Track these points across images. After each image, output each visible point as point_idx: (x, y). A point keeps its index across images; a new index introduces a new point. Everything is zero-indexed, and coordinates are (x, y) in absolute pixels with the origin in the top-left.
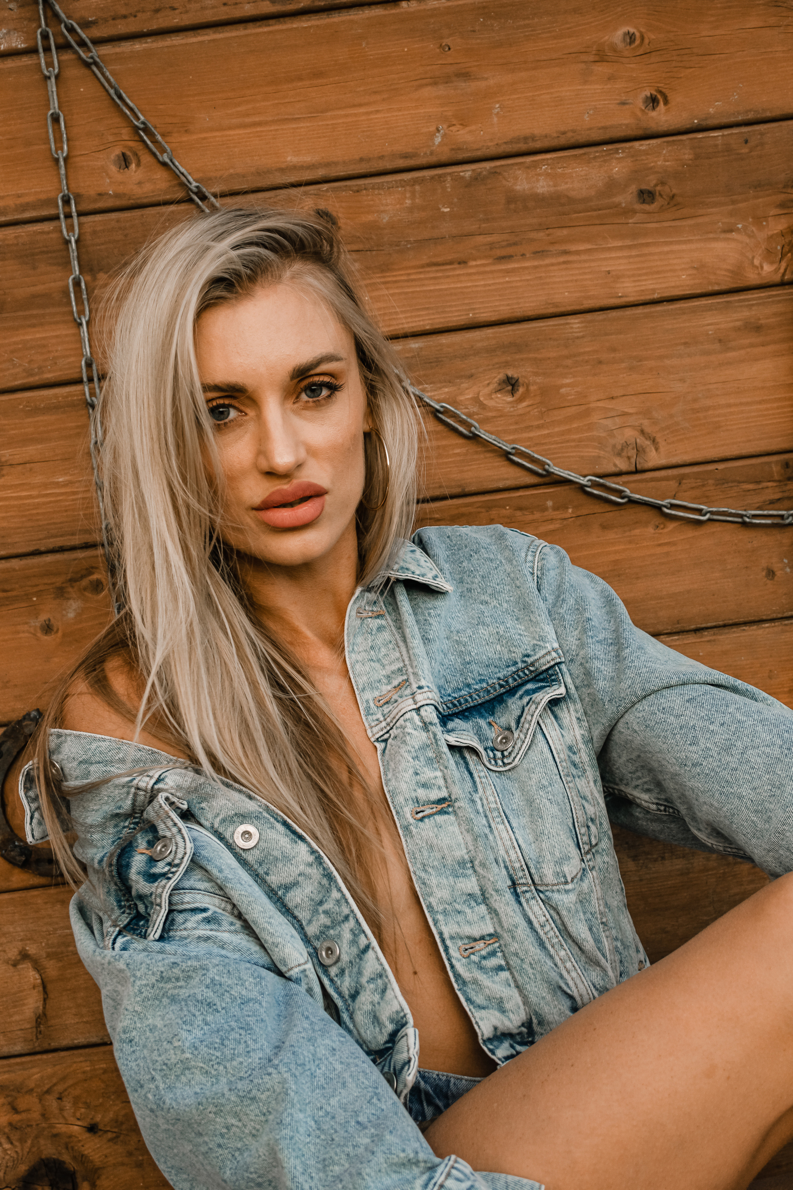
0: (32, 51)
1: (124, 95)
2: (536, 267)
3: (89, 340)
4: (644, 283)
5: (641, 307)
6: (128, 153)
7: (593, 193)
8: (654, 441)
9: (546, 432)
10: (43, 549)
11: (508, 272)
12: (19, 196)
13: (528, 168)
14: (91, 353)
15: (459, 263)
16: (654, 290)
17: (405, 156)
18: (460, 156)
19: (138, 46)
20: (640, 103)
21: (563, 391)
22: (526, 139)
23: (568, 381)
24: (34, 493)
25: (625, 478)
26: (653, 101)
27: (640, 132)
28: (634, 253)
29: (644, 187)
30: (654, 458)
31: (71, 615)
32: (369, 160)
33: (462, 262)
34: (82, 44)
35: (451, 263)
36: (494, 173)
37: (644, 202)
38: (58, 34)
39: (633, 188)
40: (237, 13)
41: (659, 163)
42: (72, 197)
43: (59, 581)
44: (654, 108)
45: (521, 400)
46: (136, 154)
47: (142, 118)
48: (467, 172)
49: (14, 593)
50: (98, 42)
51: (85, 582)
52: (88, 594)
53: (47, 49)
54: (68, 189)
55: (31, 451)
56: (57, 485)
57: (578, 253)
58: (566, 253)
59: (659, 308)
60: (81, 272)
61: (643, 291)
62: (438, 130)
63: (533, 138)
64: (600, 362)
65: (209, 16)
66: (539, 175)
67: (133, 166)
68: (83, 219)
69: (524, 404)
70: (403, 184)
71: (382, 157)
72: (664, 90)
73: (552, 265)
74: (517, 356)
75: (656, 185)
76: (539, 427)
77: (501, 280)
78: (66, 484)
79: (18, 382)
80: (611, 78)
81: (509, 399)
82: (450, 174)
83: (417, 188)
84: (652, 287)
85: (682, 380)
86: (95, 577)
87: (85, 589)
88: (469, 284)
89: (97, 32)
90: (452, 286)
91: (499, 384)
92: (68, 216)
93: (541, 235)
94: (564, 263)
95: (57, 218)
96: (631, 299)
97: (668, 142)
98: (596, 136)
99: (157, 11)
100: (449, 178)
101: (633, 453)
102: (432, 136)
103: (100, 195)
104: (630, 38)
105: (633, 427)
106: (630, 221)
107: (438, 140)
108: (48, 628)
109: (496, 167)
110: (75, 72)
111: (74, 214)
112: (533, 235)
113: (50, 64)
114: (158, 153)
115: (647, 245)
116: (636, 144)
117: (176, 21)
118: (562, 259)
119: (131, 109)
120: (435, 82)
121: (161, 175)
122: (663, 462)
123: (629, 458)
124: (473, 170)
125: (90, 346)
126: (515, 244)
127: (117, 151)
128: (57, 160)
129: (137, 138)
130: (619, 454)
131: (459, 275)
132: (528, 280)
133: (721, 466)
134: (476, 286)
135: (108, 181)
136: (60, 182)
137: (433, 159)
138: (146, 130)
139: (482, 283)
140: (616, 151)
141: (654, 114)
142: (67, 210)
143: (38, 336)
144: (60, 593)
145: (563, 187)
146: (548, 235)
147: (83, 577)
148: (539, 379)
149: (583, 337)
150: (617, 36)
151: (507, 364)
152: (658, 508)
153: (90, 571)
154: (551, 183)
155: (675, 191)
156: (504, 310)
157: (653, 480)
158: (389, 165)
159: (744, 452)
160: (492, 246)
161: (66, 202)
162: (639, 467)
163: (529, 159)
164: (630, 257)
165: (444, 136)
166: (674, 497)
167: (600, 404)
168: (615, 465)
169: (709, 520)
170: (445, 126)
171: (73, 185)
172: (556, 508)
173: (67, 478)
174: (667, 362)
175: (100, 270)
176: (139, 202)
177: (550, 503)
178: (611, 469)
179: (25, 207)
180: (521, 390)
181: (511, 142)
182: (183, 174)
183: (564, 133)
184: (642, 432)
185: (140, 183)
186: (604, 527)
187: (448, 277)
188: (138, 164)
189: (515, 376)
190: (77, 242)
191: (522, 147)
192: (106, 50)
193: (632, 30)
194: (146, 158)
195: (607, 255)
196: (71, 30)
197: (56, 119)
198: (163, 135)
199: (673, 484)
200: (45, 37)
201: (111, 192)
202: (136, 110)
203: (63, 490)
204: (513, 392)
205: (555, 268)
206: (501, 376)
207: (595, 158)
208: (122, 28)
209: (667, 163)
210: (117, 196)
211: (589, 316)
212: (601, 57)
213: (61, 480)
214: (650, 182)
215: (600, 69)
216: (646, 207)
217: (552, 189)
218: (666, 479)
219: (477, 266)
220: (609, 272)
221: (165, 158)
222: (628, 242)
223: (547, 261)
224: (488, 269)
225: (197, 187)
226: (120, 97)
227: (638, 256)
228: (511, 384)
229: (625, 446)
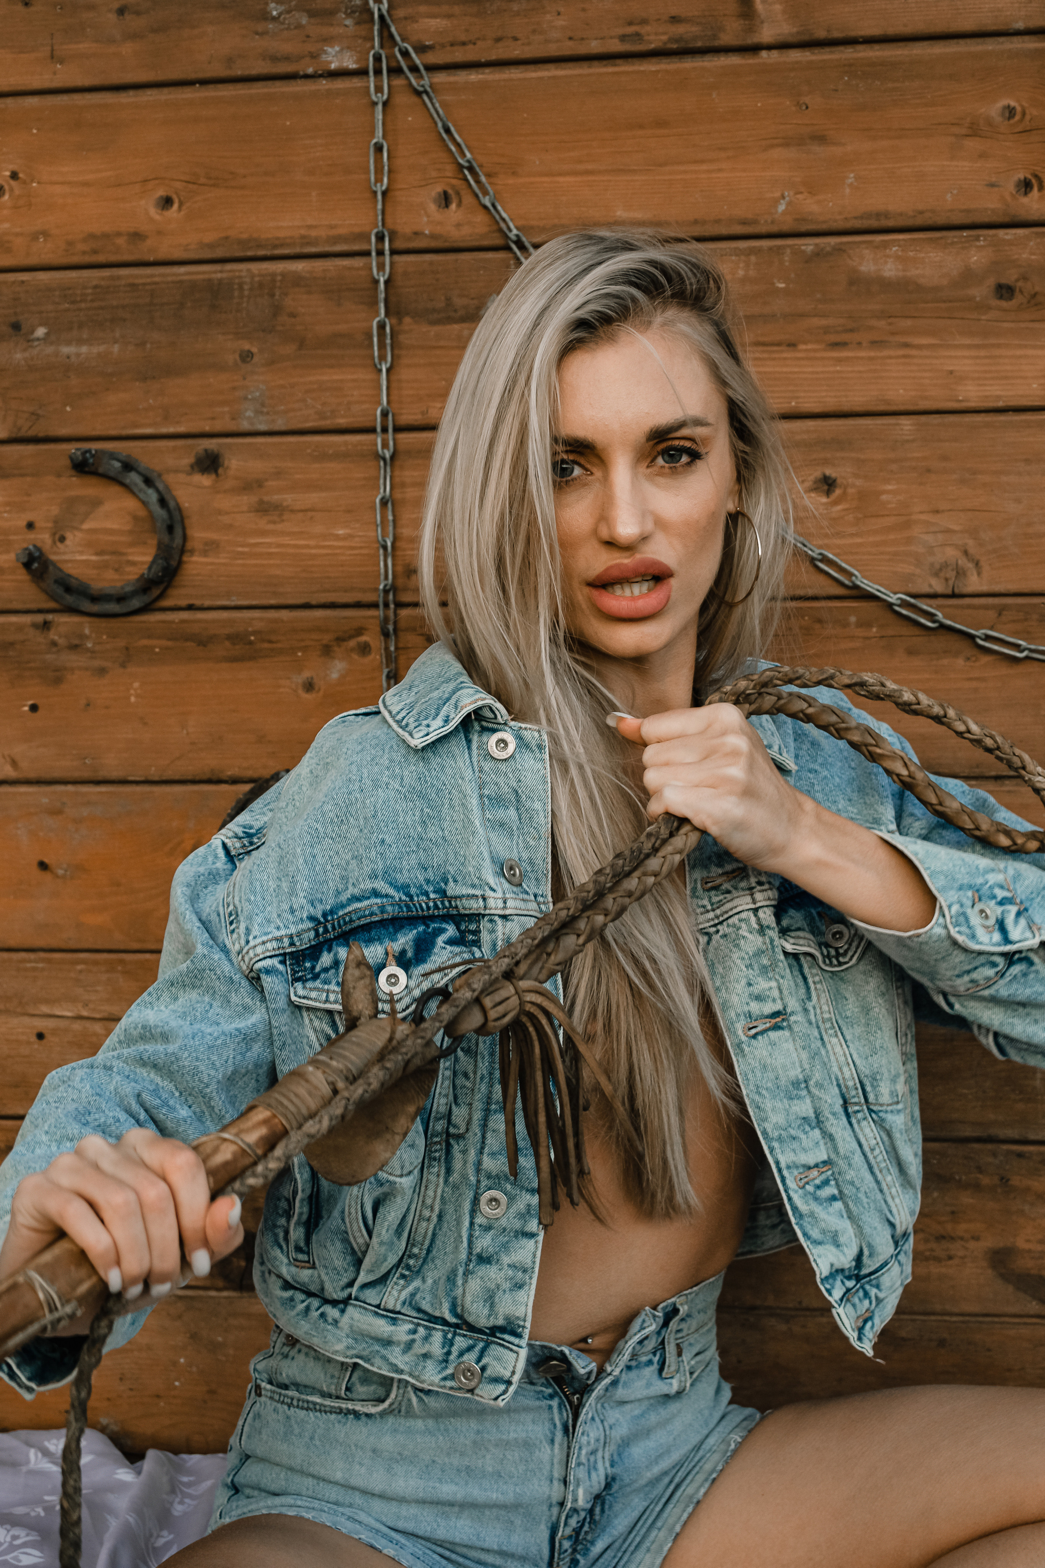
0: (362, 72)
1: (452, 129)
2: (871, 359)
3: (388, 388)
4: (988, 388)
5: (983, 415)
6: (450, 191)
7: (945, 282)
8: (977, 564)
9: (859, 540)
10: (314, 602)
11: (839, 360)
12: (332, 227)
13: (877, 247)
14: (388, 402)
15: (789, 345)
16: (999, 397)
17: (744, 222)
18: (804, 228)
19: (474, 77)
20: (1011, 187)
21: (884, 497)
22: (878, 215)
23: (890, 487)
24: (312, 543)
25: (940, 601)
26: (1026, 186)
27: (1007, 219)
28: (983, 353)
29: (1003, 281)
30: (974, 583)
31: (335, 676)
32: (704, 223)
33: (792, 345)
34: (414, 69)
35: (779, 344)
36: (839, 250)
37: (1001, 297)
38: (391, 57)
39: (991, 282)
40: (582, 49)
41: (1024, 256)
42: (386, 233)
43: (327, 638)
44: (1026, 194)
45: (836, 503)
46: (458, 194)
47: (468, 155)
48: (808, 245)
49: (279, 645)
50: (431, 68)
51: (352, 643)
52: (355, 656)
53: (378, 72)
54: (383, 225)
55: (314, 498)
56: (338, 537)
57: (919, 347)
58: (906, 345)
59: (1002, 418)
60: (387, 314)
61: (987, 397)
62: (783, 197)
63: (887, 215)
64: (929, 471)
65: (552, 50)
66: (888, 256)
67: (453, 206)
68: (397, 258)
69: (839, 507)
70: (738, 252)
71: (718, 221)
72: (1040, 175)
73: (890, 357)
74: (838, 454)
75: (1017, 280)
76: (852, 535)
77: (832, 369)
78: (345, 538)
79: (309, 425)
80: (983, 156)
81: (824, 500)
82: (789, 246)
83: (753, 258)
84: (998, 393)
85: (1018, 501)
86: (363, 638)
87: (352, 650)
88: (796, 370)
89: (432, 58)
90: (777, 369)
91: (815, 482)
92: (380, 253)
93: (882, 324)
94: (904, 356)
95: (367, 254)
96: (972, 404)
97: (1037, 233)
98: (957, 219)
99: (498, 40)
100: (788, 251)
101: (951, 574)
102: (776, 202)
103: (416, 233)
104: (1011, 112)
105: (956, 546)
106: (983, 317)
107: (782, 208)
108: (309, 686)
109: (841, 243)
110: (404, 99)
111: (387, 252)
112: (874, 322)
113: (379, 89)
114: (480, 195)
115: (999, 346)
116: (1001, 233)
117: (517, 51)
118: (901, 352)
119: (458, 145)
120: (787, 143)
121: (480, 218)
122: (985, 588)
123: (947, 580)
124: (816, 245)
125: (388, 395)
126: (852, 330)
127: (439, 189)
128: (375, 193)
129: (461, 176)
130: (936, 574)
131: (785, 359)
132: (860, 372)
134: (804, 373)
135: (425, 219)
136: (377, 216)
137: (774, 229)
138: (471, 169)
139: (810, 369)
140: (977, 238)
141: (1025, 200)
142: (380, 247)
143: (336, 377)
144: (327, 651)
145: (913, 272)
146: (890, 324)
147: (351, 637)
148: (859, 482)
149: (913, 441)
150: (994, 109)
151: (826, 462)
152: (972, 637)
153: (360, 631)
154: (900, 267)
155: (1037, 289)
156: (830, 401)
157: (969, 607)
158: (724, 231)
160: (826, 330)
161: (380, 238)
162: (957, 591)
163: (879, 238)
164: (977, 357)
165: (789, 204)
166: (992, 628)
167: (923, 517)
168: (930, 586)
169: (1027, 658)
170: (792, 193)
171: (389, 221)
172: (860, 624)
173: (347, 531)
174: (1004, 479)
175: (407, 314)
176: (456, 245)
177: (853, 619)
178: (926, 589)
179: (337, 239)
180: (838, 492)
181: (861, 218)
182: (504, 220)
183: (921, 212)
184: (966, 553)
185: (458, 225)
186: (911, 652)
187: (774, 359)
188: (459, 204)
189: (834, 475)
190: (387, 282)
191: (874, 223)
192: (441, 78)
193: (1013, 104)
194: (468, 199)
195: (953, 353)
196: (405, 54)
197: (379, 148)
198: (488, 175)
199: (992, 614)
200: (378, 59)
201: (427, 232)
202: (463, 146)
203: (341, 544)
204: (828, 493)
205: (893, 361)
206: (817, 474)
207: (953, 243)
208: (459, 55)
209: (1033, 257)
210: (433, 236)
211: (923, 419)
212: (974, 131)
213: (341, 532)
214: (1010, 277)
215: (971, 144)
216: (1004, 304)
217: (901, 274)
218: (986, 607)
219: (806, 350)
220: (951, 372)
221: (487, 201)
222: (977, 341)
223: (886, 353)
224: (818, 355)
225: (517, 236)
226: (448, 131)
227: (986, 357)
228: (827, 484)
229: (945, 566)
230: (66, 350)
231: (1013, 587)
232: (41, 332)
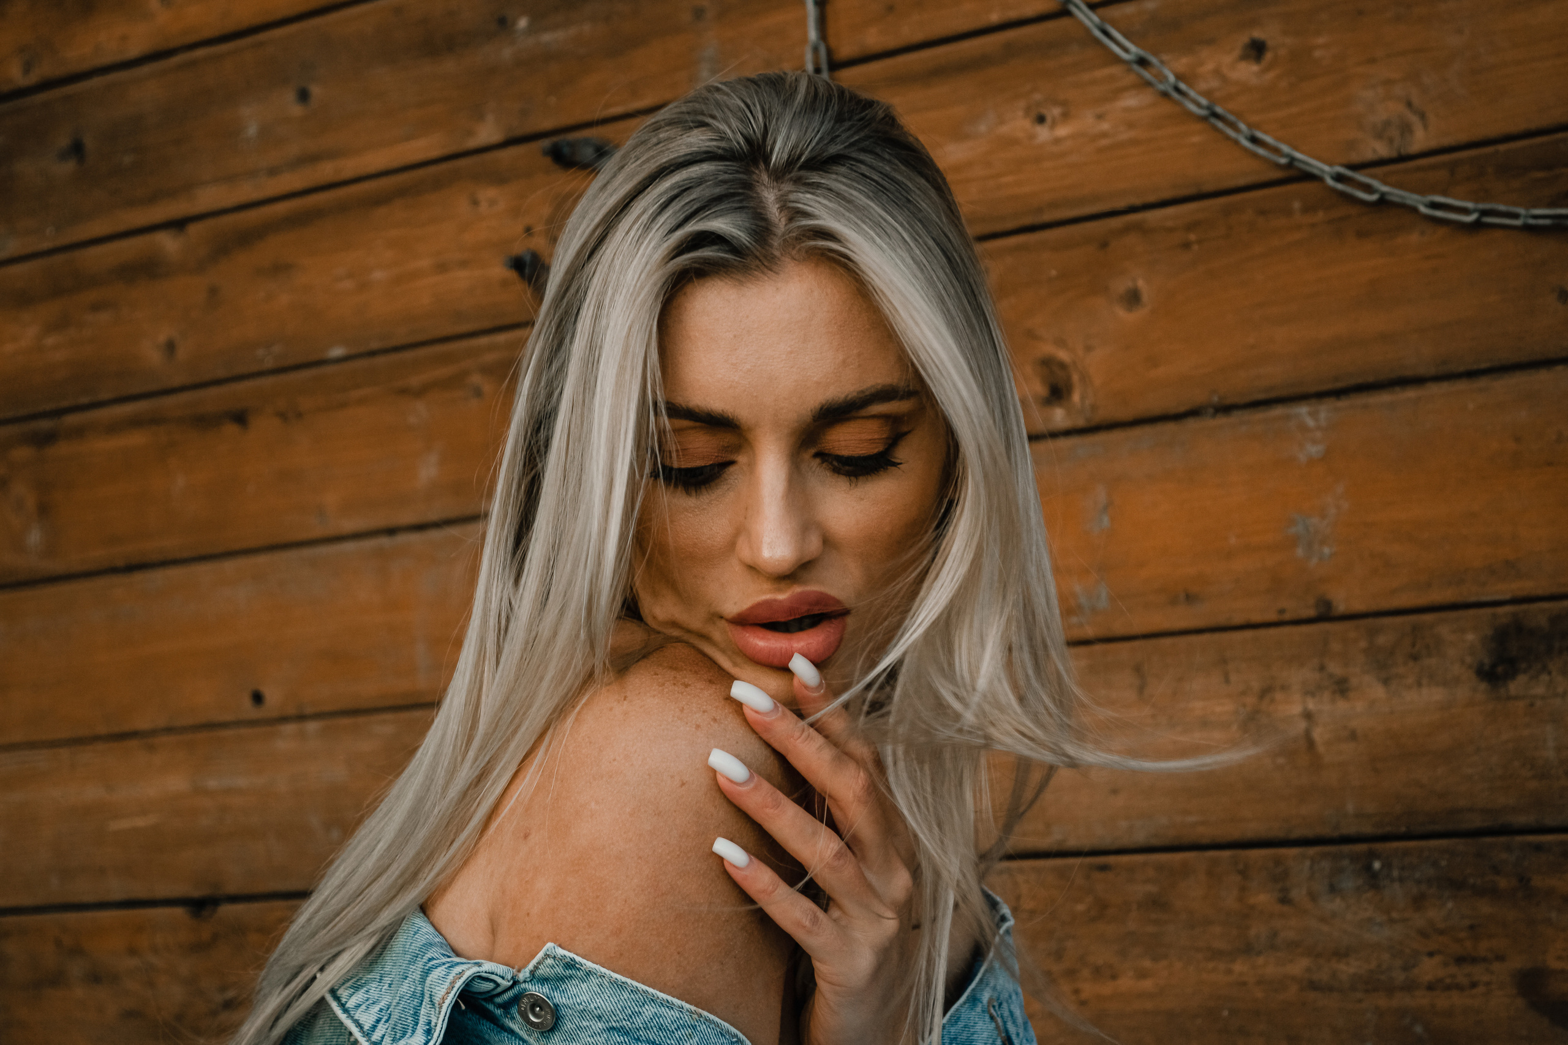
8: (1422, 116)
21: (1317, 54)
25: (1381, 169)
30: (1420, 140)
45: (1267, 69)
64: (1360, 13)
69: (1271, 74)
76: (1285, 104)
81: (1255, 68)
85: (1459, 31)
91: (1243, 49)
101: (1395, 133)
105: (1398, 99)
122: (1433, 144)
123: (1391, 141)
130: (1379, 136)
133: (1502, 148)
148: (1289, 41)
151: (1251, 24)
157: (1419, 169)
159: (1533, 125)
162: (1403, 152)
166: (1444, 193)
167: (1359, 70)
168: (1374, 151)
172: (1303, 211)
177: (1297, 205)
178: (1369, 156)
180: (1269, 56)
184: (1409, 104)
186: (1362, 234)
189: (1262, 38)
199: (1444, 174)
204: (1258, 59)
206: (1244, 39)
218: (1433, 167)
228: (1257, 50)
229: (1387, 124)
230: (547, 37)
231: (1463, 137)
232: (523, 23)
